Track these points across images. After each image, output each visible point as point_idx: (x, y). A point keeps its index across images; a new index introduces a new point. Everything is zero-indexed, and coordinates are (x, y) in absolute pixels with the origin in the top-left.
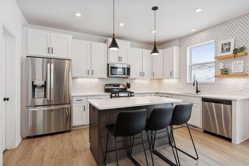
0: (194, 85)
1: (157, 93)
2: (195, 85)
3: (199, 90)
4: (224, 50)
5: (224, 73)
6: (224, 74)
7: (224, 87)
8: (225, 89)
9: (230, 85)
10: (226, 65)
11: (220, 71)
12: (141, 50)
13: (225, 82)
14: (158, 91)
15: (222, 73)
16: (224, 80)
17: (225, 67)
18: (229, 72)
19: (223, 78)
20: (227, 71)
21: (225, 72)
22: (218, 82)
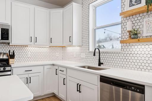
0: (94, 55)
1: (53, 65)
2: (97, 54)
3: (101, 61)
4: (133, 3)
5: (132, 36)
6: (133, 38)
7: (133, 58)
8: (134, 61)
9: (141, 55)
10: (136, 24)
11: (128, 34)
12: (32, 7)
13: (134, 50)
14: (54, 62)
15: (130, 37)
16: (133, 47)
17: (134, 27)
18: (139, 35)
19: (131, 44)
20: (136, 34)
21: (134, 35)
22: (125, 50)
